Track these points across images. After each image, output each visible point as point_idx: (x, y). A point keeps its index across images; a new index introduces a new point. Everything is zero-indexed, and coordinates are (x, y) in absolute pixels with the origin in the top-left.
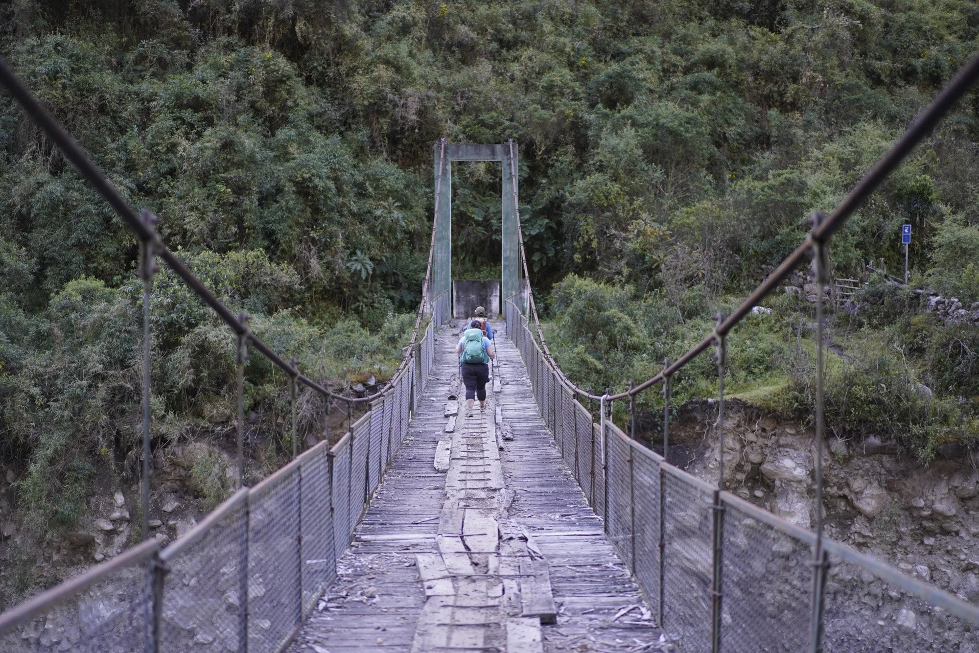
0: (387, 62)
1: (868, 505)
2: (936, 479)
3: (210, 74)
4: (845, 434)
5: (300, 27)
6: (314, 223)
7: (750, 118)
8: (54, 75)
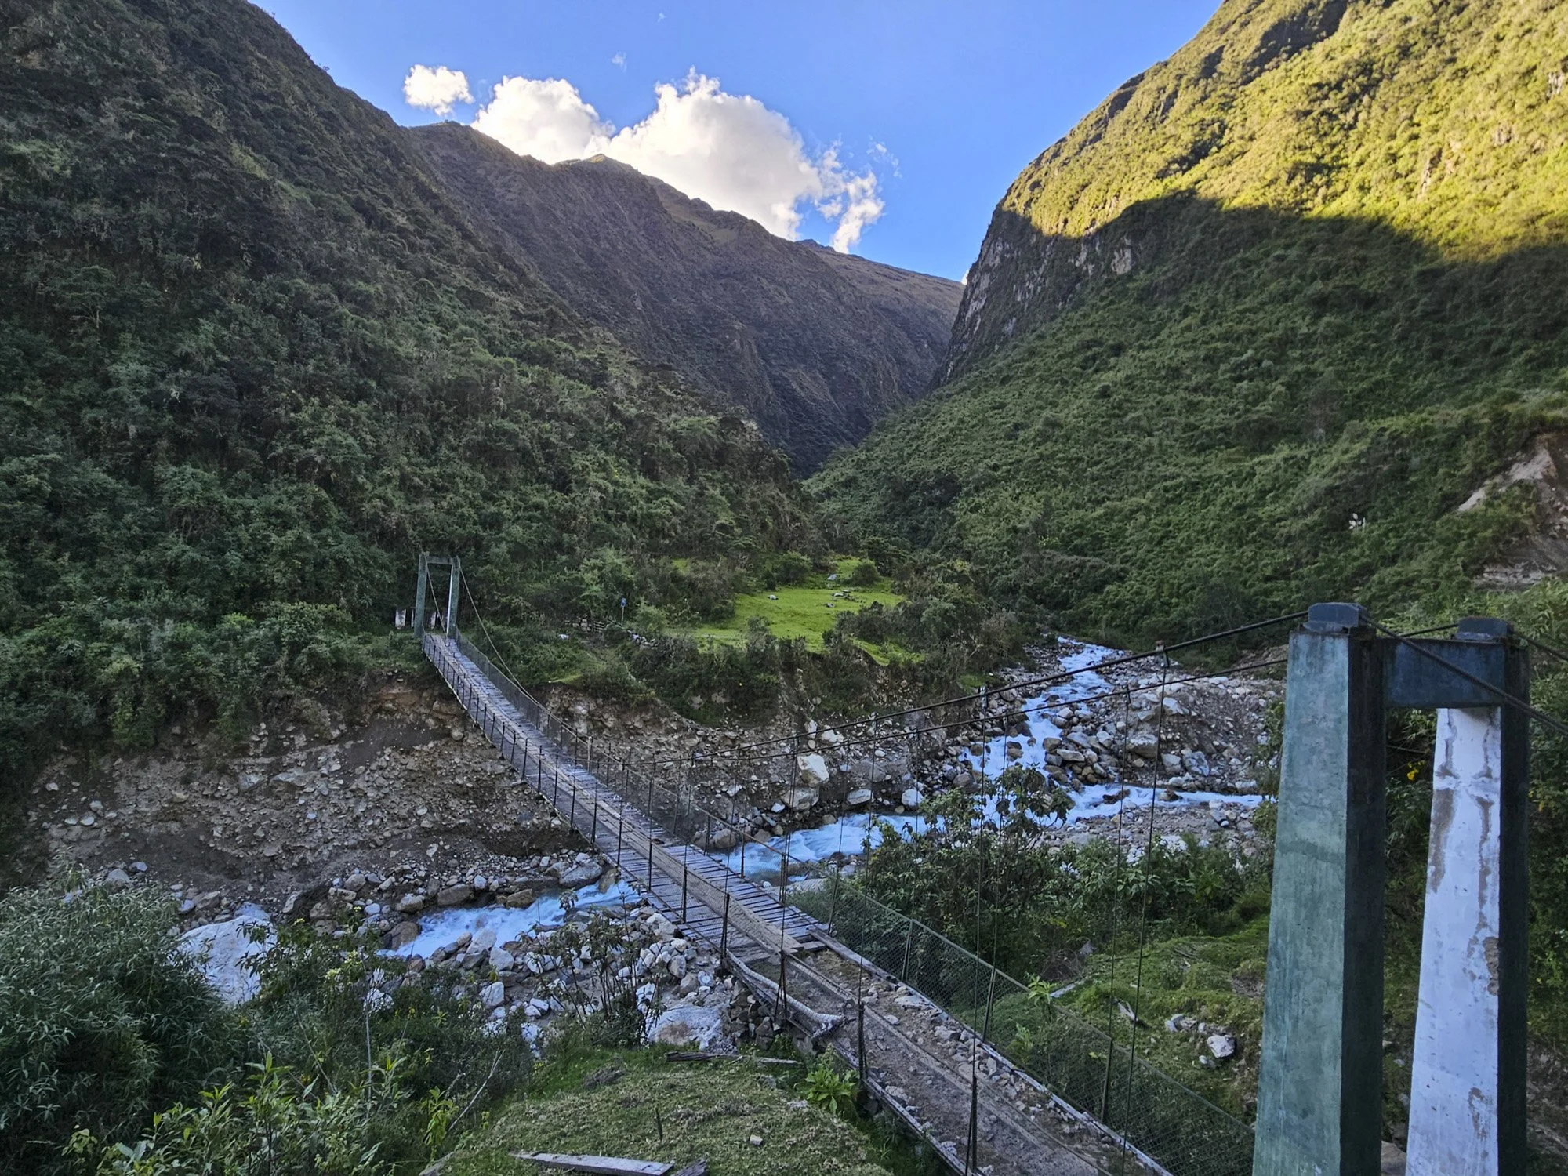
0: (380, 497)
1: (610, 724)
2: (635, 715)
3: (284, 497)
4: (603, 697)
5: (333, 475)
6: (342, 579)
7: (554, 534)
8: (193, 492)
